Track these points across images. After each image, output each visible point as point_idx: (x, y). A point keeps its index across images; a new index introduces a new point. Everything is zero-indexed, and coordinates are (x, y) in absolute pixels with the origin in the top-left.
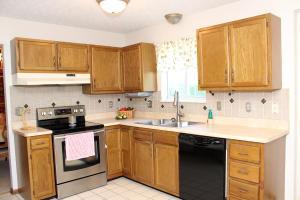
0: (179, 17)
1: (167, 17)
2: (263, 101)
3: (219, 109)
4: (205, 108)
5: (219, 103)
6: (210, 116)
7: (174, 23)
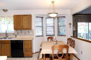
0: (7, 10)
1: (3, 10)
2: (29, 32)
3: (18, 34)
4: (14, 34)
5: (18, 33)
6: (16, 36)
7: (5, 12)
